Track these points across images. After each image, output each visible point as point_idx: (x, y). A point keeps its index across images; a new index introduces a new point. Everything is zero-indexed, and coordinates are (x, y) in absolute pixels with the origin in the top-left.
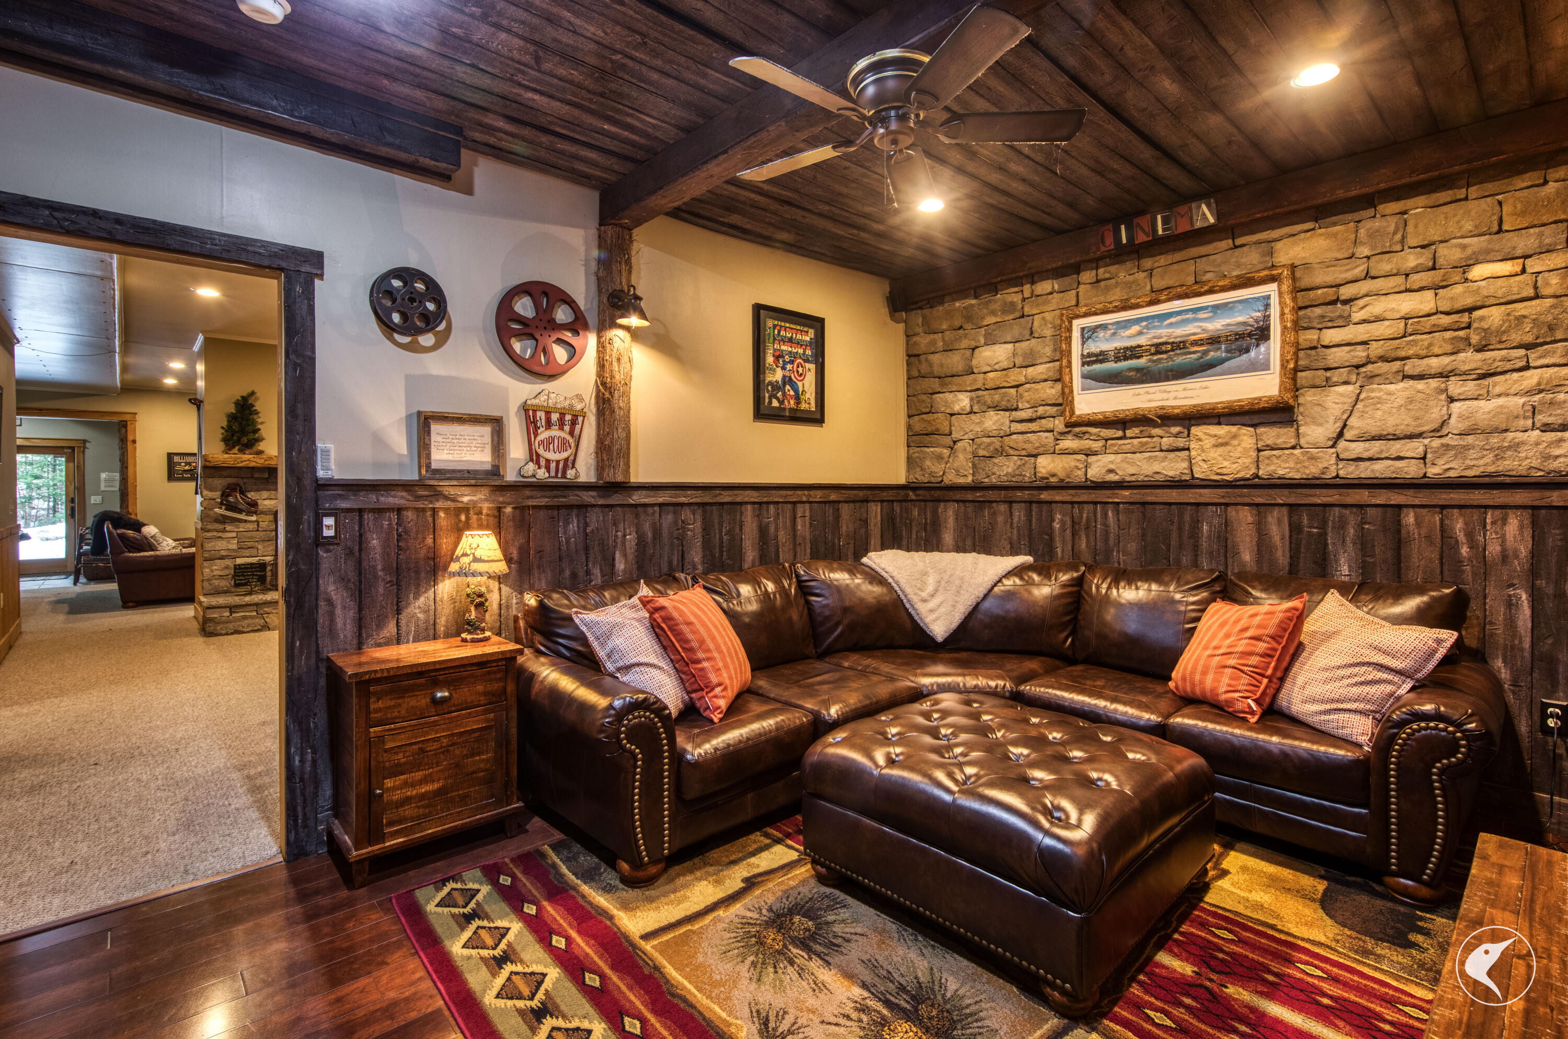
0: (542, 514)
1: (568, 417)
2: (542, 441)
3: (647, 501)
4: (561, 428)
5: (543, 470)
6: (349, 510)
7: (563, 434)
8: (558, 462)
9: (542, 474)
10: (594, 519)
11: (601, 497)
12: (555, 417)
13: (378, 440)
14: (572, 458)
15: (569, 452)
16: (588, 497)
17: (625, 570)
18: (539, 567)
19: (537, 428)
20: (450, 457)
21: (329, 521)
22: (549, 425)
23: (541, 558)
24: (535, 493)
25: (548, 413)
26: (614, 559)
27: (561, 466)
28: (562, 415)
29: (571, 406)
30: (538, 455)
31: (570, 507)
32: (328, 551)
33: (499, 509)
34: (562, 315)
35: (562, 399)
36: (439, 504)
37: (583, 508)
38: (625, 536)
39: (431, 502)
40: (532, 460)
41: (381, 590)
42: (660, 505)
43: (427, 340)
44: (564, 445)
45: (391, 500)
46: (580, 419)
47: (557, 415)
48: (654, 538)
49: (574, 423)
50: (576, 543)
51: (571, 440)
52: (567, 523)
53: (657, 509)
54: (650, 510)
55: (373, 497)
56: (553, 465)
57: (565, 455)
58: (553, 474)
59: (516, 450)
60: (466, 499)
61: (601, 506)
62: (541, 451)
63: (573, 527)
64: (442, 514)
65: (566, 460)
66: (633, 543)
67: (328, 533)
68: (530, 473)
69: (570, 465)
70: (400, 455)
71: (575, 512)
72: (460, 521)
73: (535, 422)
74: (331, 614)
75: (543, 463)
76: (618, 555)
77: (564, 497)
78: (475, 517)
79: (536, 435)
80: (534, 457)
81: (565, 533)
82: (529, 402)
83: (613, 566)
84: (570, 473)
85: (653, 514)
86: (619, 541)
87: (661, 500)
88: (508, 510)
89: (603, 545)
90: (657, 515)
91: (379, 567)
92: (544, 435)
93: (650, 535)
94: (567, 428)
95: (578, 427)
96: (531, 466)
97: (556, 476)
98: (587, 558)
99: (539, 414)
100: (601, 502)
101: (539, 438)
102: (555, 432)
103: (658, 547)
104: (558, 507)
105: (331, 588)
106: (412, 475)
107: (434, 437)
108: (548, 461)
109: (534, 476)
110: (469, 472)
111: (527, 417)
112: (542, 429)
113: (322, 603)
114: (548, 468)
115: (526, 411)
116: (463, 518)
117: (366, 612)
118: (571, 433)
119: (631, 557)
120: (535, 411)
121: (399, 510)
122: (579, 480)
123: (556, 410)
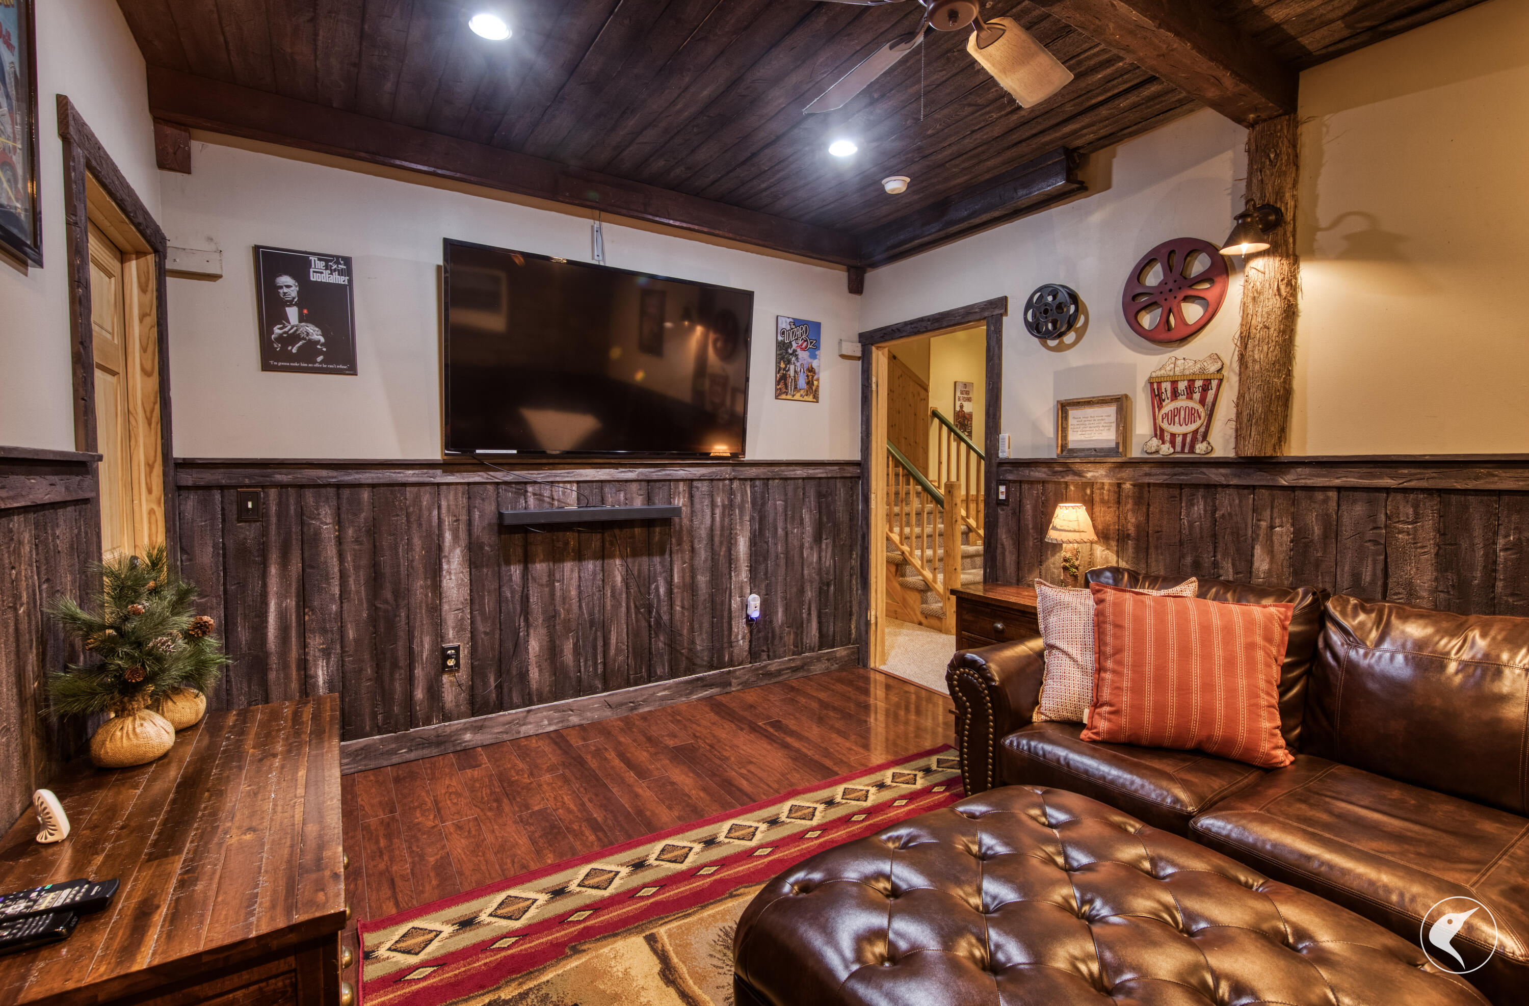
0: (1161, 492)
1: (1199, 383)
2: (1166, 414)
3: (1310, 482)
4: (1190, 397)
5: (1168, 445)
6: (1015, 482)
7: (1190, 404)
8: (1185, 436)
9: (1166, 449)
10: (1226, 503)
11: (1235, 475)
12: (1182, 386)
13: (1036, 428)
14: (1202, 429)
15: (1199, 423)
16: (1216, 476)
17: (1269, 572)
18: (1156, 548)
19: (1161, 401)
20: (1082, 438)
21: (1002, 489)
22: (1175, 395)
23: (1158, 539)
24: (1154, 471)
25: (1174, 383)
26: (1252, 555)
27: (1188, 439)
28: (1191, 382)
29: (1203, 370)
30: (1162, 430)
31: (1196, 486)
32: (1003, 510)
33: (1119, 485)
34: (1200, 265)
35: (1191, 363)
36: (1069, 478)
37: (1211, 488)
38: (1272, 527)
39: (1063, 477)
40: (1156, 436)
41: (1031, 544)
42: (1339, 489)
43: (1070, 338)
44: (1192, 415)
45: (1037, 474)
46: (1214, 383)
47: (1186, 383)
48: (1325, 536)
49: (1205, 389)
50: (1201, 528)
51: (1201, 409)
52: (1191, 504)
53: (1333, 495)
54: (1320, 496)
55: (1027, 472)
56: (1179, 440)
57: (1192, 427)
58: (1178, 449)
59: (1142, 426)
60: (1089, 475)
61: (1237, 487)
62: (1165, 425)
63: (1199, 508)
64: (1072, 488)
65: (1195, 432)
66: (1287, 539)
67: (1002, 497)
68: (1153, 449)
69: (1200, 438)
70: (1049, 438)
71: (1201, 492)
72: (1086, 494)
73: (1159, 395)
74: (1003, 554)
75: (1167, 437)
76: (1258, 551)
77: (1187, 475)
78: (1098, 491)
79: (1160, 407)
80: (1159, 433)
81: (1188, 515)
82: (1154, 375)
83: (1251, 563)
84: (1200, 448)
85: (1326, 501)
86: (1262, 533)
87: (1337, 482)
88: (1127, 486)
89: (1237, 534)
90: (1333, 504)
91: (1030, 526)
92: (1169, 406)
93: (1317, 531)
94: (1197, 396)
95: (1211, 394)
96: (1155, 442)
97: (1183, 451)
98: (1215, 548)
99: (1164, 385)
100: (1234, 481)
101: (1163, 411)
102: (1182, 402)
103: (1332, 549)
104: (1181, 486)
105: (1004, 536)
106: (1052, 453)
107: (1071, 421)
108: (1173, 436)
109: (1157, 452)
110: (1095, 450)
111: (1153, 390)
112: (1167, 401)
113: (999, 546)
114: (1173, 443)
115: (1152, 384)
116: (1088, 492)
117: (1022, 558)
118: (1202, 402)
119: (1281, 557)
120: (1159, 383)
121: (1044, 482)
122: (1214, 455)
123: (1183, 377)
